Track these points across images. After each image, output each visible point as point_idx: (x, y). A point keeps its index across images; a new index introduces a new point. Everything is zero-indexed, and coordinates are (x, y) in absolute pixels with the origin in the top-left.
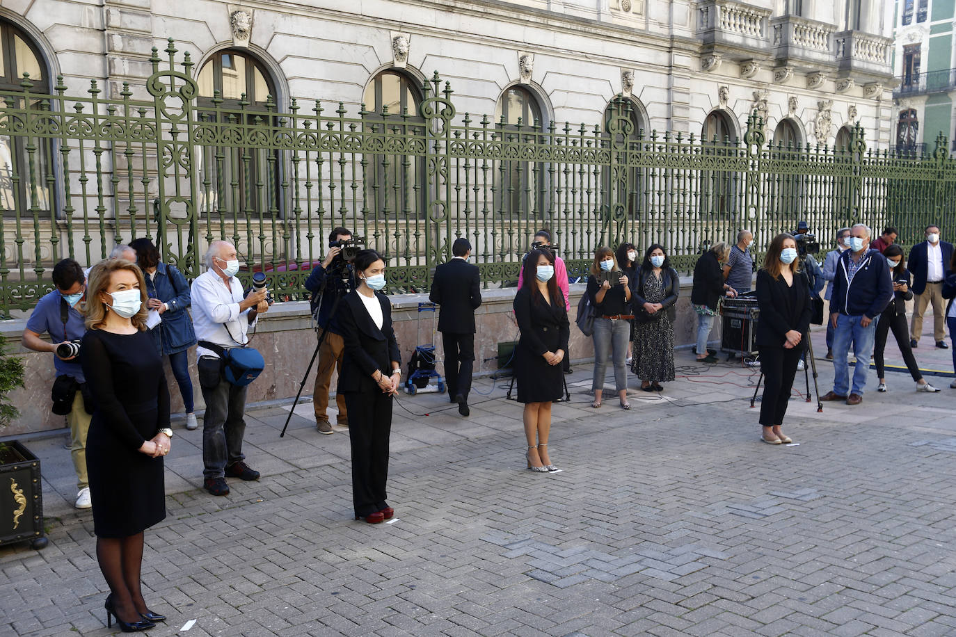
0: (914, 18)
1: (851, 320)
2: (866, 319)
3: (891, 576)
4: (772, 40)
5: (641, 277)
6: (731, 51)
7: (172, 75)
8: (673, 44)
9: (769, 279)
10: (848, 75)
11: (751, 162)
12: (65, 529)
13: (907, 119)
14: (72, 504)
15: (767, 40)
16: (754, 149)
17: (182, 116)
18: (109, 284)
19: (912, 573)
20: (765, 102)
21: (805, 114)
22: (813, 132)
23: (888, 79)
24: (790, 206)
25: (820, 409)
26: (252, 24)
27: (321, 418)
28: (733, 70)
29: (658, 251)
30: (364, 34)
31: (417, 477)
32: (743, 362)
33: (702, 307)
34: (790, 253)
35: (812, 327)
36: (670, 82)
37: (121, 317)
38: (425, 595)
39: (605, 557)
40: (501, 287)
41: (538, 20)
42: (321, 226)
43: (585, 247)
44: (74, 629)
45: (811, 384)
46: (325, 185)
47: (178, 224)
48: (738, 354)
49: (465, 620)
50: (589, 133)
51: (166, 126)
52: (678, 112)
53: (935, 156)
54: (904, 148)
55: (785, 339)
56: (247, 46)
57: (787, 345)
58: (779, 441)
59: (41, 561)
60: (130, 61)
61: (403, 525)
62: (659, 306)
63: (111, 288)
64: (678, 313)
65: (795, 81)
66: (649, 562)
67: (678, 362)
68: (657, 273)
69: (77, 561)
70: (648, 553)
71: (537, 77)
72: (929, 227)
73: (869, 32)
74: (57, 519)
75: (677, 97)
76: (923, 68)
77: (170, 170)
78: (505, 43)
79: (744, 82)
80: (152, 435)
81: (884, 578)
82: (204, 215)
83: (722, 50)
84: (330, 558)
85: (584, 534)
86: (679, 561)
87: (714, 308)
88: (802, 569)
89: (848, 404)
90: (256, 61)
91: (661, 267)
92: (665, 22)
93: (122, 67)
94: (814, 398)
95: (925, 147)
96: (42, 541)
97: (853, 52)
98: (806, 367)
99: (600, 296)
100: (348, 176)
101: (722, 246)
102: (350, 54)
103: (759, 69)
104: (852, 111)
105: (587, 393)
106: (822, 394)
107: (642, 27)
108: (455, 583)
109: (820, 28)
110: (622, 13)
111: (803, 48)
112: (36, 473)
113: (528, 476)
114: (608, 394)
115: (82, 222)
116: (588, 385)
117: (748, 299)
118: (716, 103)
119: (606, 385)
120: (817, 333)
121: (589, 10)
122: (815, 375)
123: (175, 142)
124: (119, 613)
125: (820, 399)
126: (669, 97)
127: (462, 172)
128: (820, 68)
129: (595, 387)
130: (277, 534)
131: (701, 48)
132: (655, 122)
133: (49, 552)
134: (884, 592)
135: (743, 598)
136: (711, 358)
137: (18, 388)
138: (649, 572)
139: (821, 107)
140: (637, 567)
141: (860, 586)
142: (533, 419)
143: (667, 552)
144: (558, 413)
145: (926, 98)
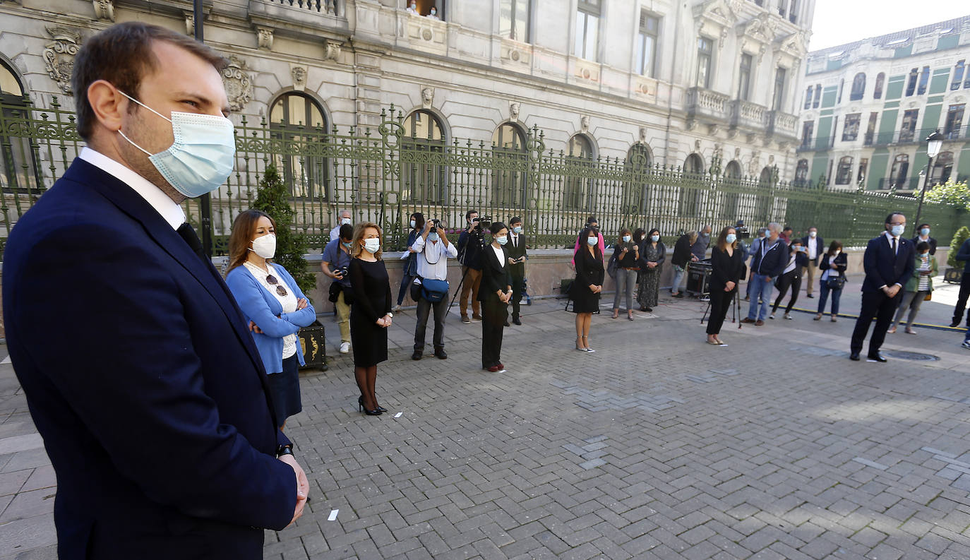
0: (812, 105)
1: (761, 277)
2: (768, 278)
3: (774, 418)
4: (729, 113)
5: (645, 248)
6: (705, 119)
7: (392, 123)
8: (671, 114)
9: (719, 252)
10: (771, 137)
11: (712, 184)
12: (335, 362)
13: (802, 165)
14: (338, 350)
15: (726, 114)
16: (714, 177)
17: (396, 146)
18: (364, 235)
19: (785, 417)
20: (722, 150)
21: (744, 159)
22: (748, 169)
23: (794, 140)
24: (730, 211)
25: (740, 327)
26: (433, 96)
27: (464, 315)
28: (704, 131)
29: (656, 233)
30: (494, 103)
31: (515, 349)
32: (698, 298)
33: (676, 266)
34: (732, 237)
35: (741, 281)
36: (667, 136)
37: (368, 252)
38: (521, 411)
39: (618, 398)
40: (565, 248)
41: (594, 97)
42: (455, 209)
43: (614, 229)
44: (343, 411)
45: (736, 313)
46: (471, 187)
47: (392, 207)
48: (696, 294)
49: (541, 424)
50: (620, 163)
51: (388, 152)
52: (671, 154)
53: (818, 187)
54: (799, 182)
55: (725, 286)
56: (430, 108)
57: (726, 290)
58: (717, 343)
59: (325, 377)
60: (369, 116)
61: (508, 374)
62: (655, 264)
63: (365, 237)
64: (663, 269)
65: (740, 138)
66: (642, 402)
67: (660, 296)
68: (654, 245)
69: (342, 379)
70: (642, 398)
71: (591, 130)
72: (811, 227)
73: (786, 112)
74: (331, 357)
75: (671, 145)
76: (814, 135)
77: (389, 176)
78: (573, 110)
79: (710, 138)
80: (383, 315)
81: (770, 418)
82: (404, 202)
83: (699, 118)
84: (469, 387)
85: (606, 385)
86: (658, 402)
87: (683, 267)
88: (726, 411)
89: (756, 325)
90: (434, 117)
91: (657, 242)
92: (667, 100)
93: (364, 120)
94: (737, 321)
95: (811, 181)
96: (325, 368)
97: (775, 124)
98: (734, 303)
99: (621, 256)
100: (484, 183)
101: (693, 233)
102: (486, 114)
103: (720, 131)
104: (772, 158)
105: (610, 310)
106: (741, 319)
107: (653, 102)
108: (536, 405)
109: (757, 108)
110: (643, 94)
111: (747, 120)
112: (322, 333)
113: (576, 353)
114: (621, 312)
115: (343, 204)
116: (611, 306)
117: (704, 263)
118: (693, 149)
119: (620, 307)
120: (743, 285)
121: (623, 92)
122: (739, 308)
123: (392, 161)
124: (365, 405)
125: (740, 322)
126: (666, 145)
127: (547, 182)
128: (756, 132)
129: (615, 307)
130: (442, 373)
131: (687, 117)
132: (657, 158)
133: (329, 373)
134: (769, 425)
135: (692, 424)
136: (680, 295)
137: (314, 289)
138: (641, 407)
139: (754, 155)
140: (635, 404)
141: (756, 422)
142: (581, 322)
143: (652, 398)
144: (594, 320)
145: (814, 153)
